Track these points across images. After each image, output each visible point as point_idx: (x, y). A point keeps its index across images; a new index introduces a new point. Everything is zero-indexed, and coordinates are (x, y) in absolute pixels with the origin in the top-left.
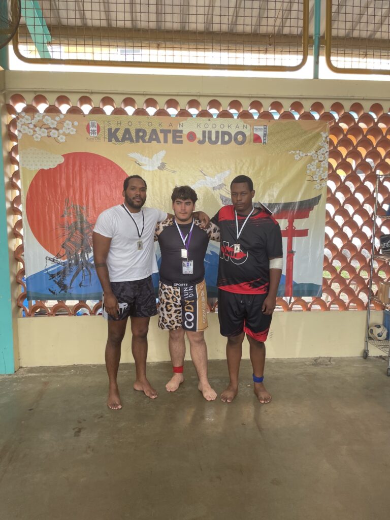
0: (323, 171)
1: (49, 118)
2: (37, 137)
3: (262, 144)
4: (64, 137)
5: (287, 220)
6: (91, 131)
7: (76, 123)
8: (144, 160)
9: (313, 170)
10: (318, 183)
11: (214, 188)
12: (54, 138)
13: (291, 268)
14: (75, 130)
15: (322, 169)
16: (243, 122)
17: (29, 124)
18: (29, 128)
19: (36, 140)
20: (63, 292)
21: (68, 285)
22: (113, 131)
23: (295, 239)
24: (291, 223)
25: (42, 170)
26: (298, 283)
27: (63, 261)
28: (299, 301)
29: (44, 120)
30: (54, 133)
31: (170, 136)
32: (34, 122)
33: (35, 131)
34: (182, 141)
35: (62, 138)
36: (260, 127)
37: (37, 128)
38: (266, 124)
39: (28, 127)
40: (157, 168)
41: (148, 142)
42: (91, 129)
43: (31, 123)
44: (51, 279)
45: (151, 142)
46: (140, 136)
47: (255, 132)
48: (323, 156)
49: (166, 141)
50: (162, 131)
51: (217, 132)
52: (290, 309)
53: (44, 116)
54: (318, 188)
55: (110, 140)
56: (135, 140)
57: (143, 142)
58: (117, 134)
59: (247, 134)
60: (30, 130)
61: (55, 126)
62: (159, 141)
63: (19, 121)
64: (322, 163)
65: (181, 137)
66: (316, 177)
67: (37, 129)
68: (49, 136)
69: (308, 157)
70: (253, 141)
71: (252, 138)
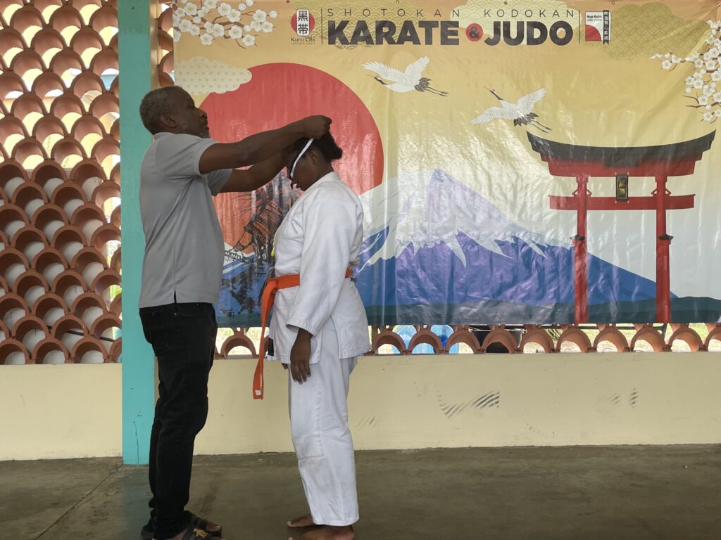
0: (715, 89)
1: (229, 7)
2: (206, 39)
3: (601, 43)
4: (253, 38)
5: (654, 178)
6: (298, 27)
7: (274, 14)
8: (389, 74)
9: (695, 87)
10: (709, 111)
11: (517, 122)
12: (236, 40)
13: (665, 268)
14: (271, 25)
15: (714, 85)
16: (566, 6)
17: (194, 16)
18: (194, 23)
19: (204, 43)
20: (246, 312)
21: (256, 300)
22: (337, 25)
23: (671, 214)
24: (661, 184)
25: (214, 93)
26: (679, 297)
27: (246, 255)
28: (683, 332)
29: (220, 10)
30: (235, 32)
31: (436, 33)
32: (201, 13)
33: (203, 28)
34: (458, 39)
35: (248, 40)
36: (597, 14)
37: (207, 23)
38: (607, 9)
39: (192, 21)
40: (414, 89)
41: (399, 43)
42: (299, 23)
43: (197, 15)
44: (223, 289)
45: (403, 44)
46: (385, 32)
47: (588, 23)
48: (714, 63)
49: (429, 41)
50: (422, 24)
51: (520, 24)
52: (667, 348)
53: (218, 4)
54: (709, 119)
55: (331, 42)
56: (374, 39)
57: (389, 44)
58: (344, 30)
59: (574, 26)
60: (194, 26)
61: (237, 20)
62: (416, 42)
63: (176, 12)
64: (713, 75)
65: (455, 33)
66: (704, 100)
67: (207, 25)
68: (225, 37)
69: (685, 64)
70: (583, 38)
71: (583, 33)
